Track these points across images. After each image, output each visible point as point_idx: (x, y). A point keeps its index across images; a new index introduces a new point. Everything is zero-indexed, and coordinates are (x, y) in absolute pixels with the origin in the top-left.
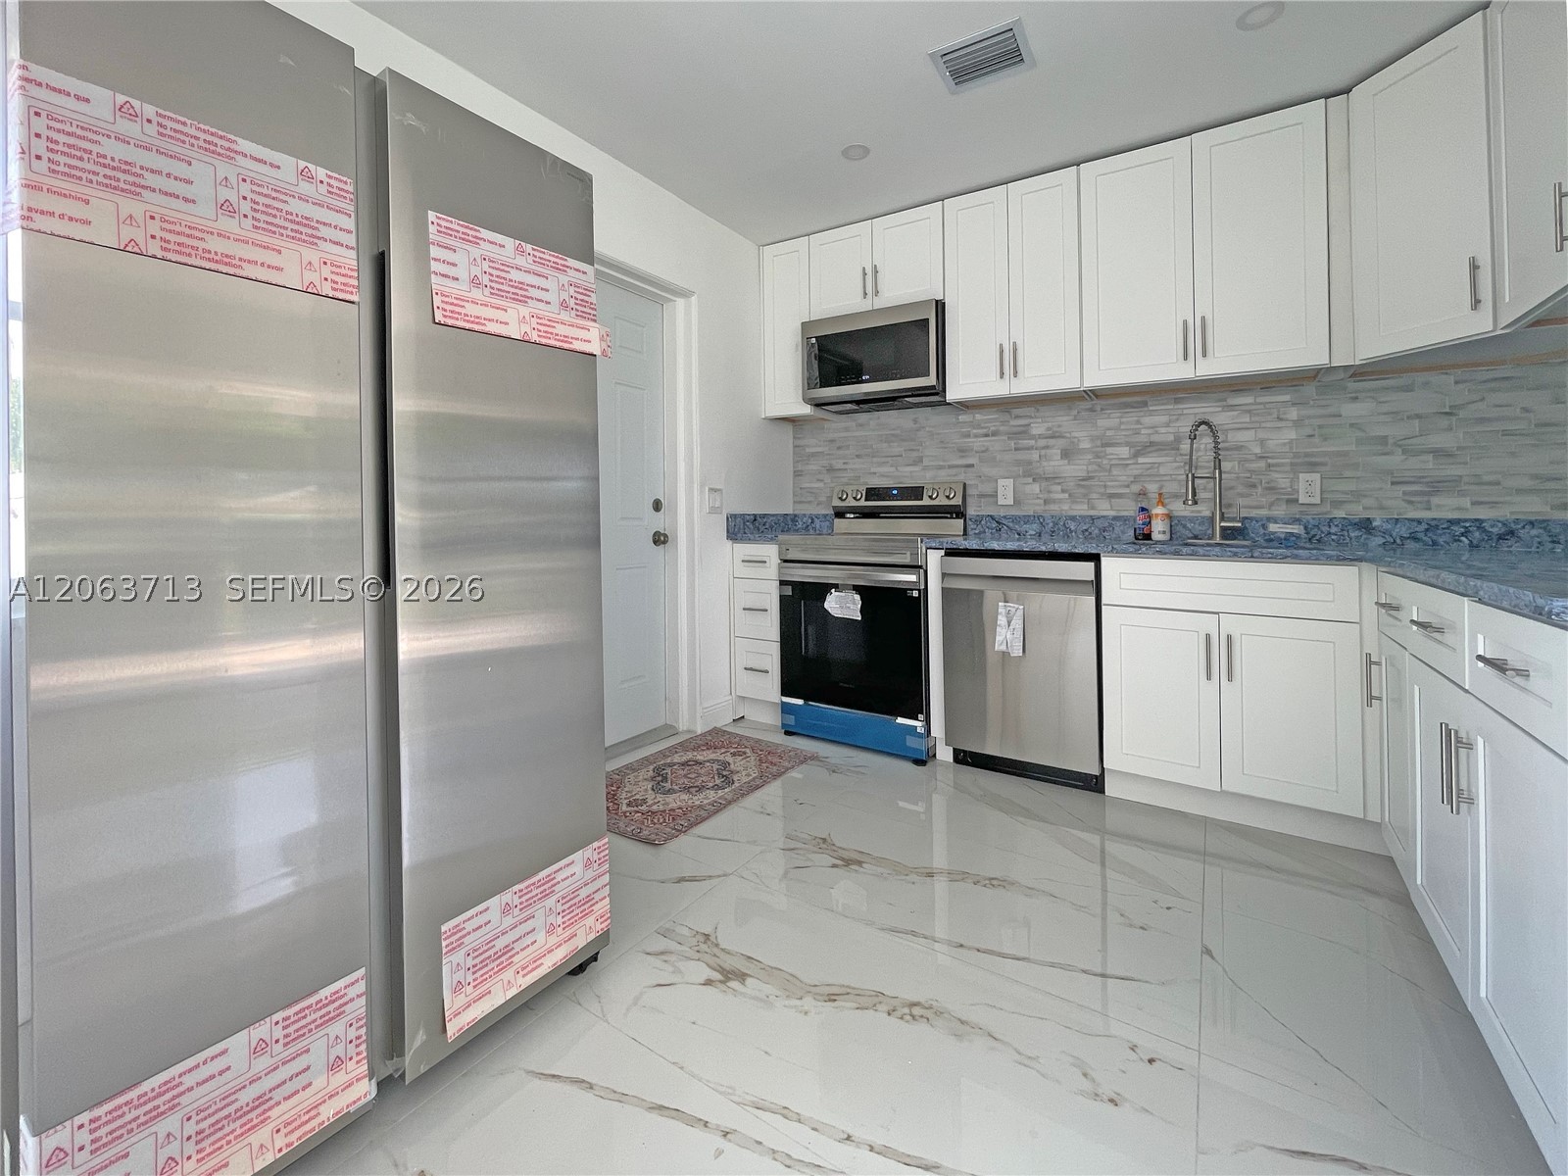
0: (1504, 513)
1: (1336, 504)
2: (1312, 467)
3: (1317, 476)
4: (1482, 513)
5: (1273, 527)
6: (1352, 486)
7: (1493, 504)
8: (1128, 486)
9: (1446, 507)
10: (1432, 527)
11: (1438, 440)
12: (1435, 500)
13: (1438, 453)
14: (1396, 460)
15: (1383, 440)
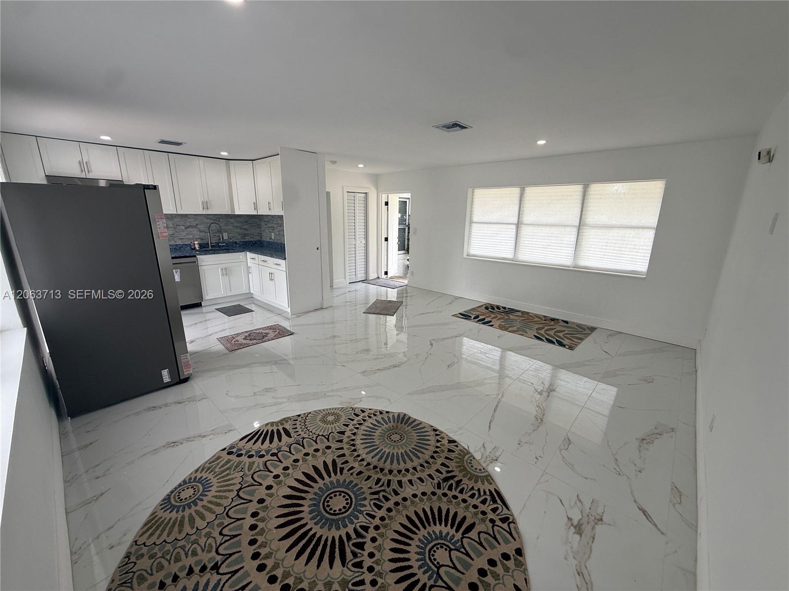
0: (255, 239)
1: (231, 239)
2: (226, 231)
3: (226, 234)
4: (252, 240)
5: (220, 244)
6: (232, 235)
7: (253, 238)
8: (185, 236)
9: (247, 239)
10: (246, 242)
11: (245, 227)
12: (245, 238)
13: (245, 229)
14: (239, 230)
15: (237, 226)
